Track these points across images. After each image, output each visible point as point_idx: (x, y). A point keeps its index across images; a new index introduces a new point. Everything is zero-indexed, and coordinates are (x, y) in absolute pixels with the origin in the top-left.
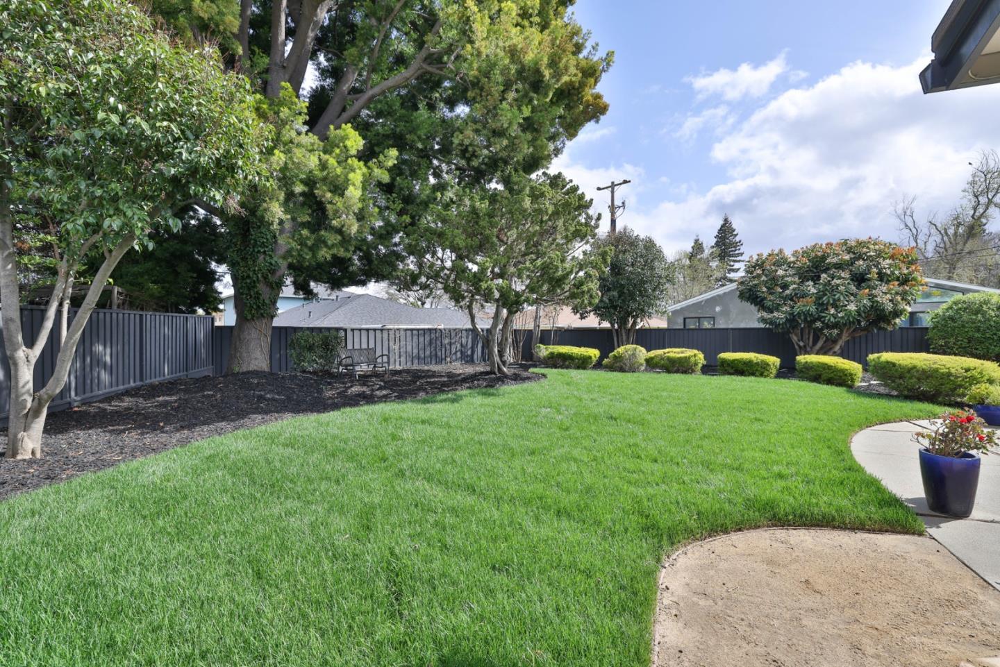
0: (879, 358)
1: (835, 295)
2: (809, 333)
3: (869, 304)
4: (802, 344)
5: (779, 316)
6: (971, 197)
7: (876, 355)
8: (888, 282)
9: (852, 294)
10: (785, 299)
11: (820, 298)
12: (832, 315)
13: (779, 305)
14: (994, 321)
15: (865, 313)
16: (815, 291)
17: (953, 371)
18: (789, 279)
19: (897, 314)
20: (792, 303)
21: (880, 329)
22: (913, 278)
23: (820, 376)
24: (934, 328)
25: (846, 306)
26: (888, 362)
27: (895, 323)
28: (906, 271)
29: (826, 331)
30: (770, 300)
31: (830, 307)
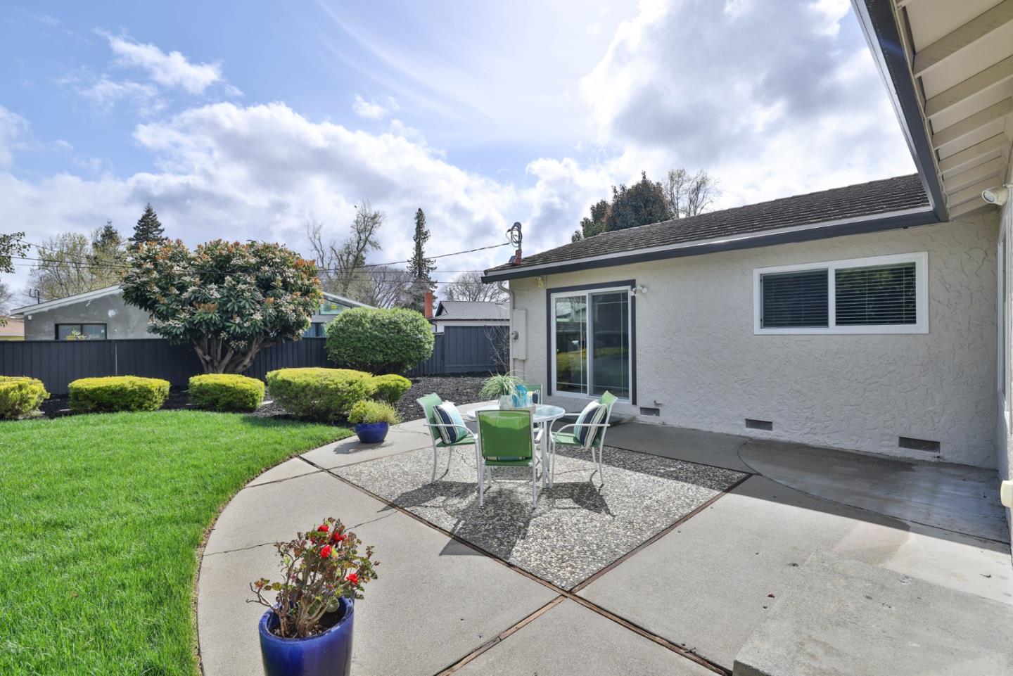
0: (276, 376)
1: (240, 302)
2: (217, 345)
3: (274, 313)
4: (208, 358)
5: (176, 324)
6: (356, 233)
7: (274, 372)
8: (292, 292)
9: (259, 302)
10: (183, 303)
11: (225, 304)
12: (238, 324)
13: (177, 310)
14: (370, 333)
15: (271, 323)
16: (219, 296)
17: (340, 386)
18: (187, 279)
19: (300, 324)
20: (192, 309)
21: (288, 340)
22: (313, 290)
23: (217, 400)
24: (330, 338)
25: (252, 315)
26: (284, 381)
27: (299, 334)
28: (307, 282)
29: (232, 343)
30: (164, 304)
31: (235, 316)
